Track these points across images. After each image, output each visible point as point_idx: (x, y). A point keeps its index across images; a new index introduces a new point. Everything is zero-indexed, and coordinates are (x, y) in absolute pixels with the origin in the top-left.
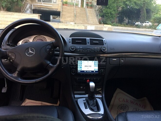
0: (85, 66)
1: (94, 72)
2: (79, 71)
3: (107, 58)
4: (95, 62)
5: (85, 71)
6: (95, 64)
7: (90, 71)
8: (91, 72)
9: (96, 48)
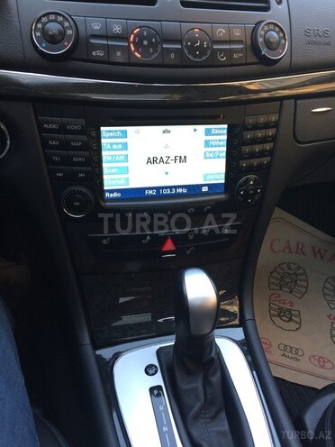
0: (149, 161)
1: (205, 189)
2: (115, 195)
3: (286, 102)
4: (208, 133)
5: (151, 192)
6: (207, 144)
7: (180, 190)
8: (185, 191)
9: (221, 32)
